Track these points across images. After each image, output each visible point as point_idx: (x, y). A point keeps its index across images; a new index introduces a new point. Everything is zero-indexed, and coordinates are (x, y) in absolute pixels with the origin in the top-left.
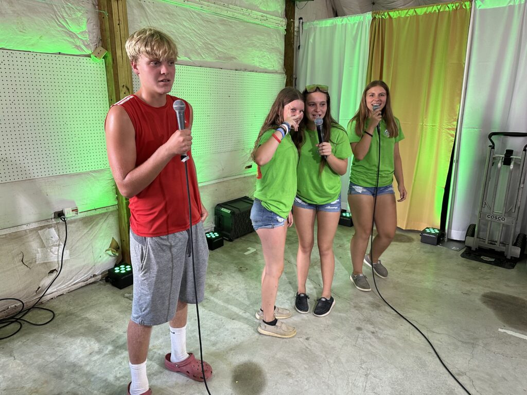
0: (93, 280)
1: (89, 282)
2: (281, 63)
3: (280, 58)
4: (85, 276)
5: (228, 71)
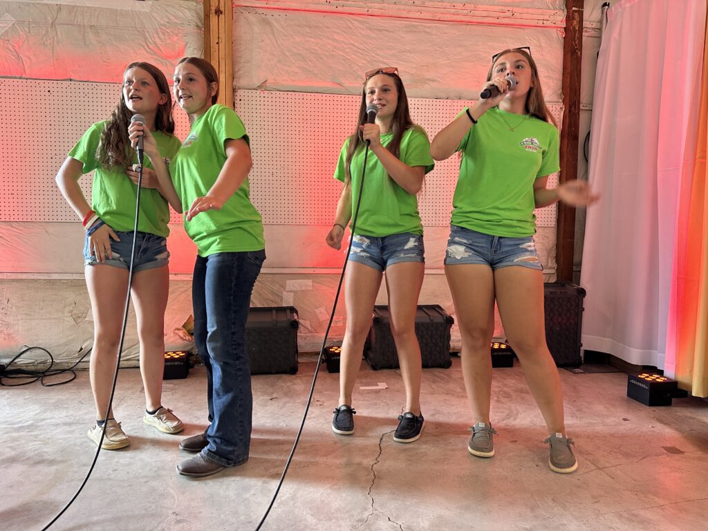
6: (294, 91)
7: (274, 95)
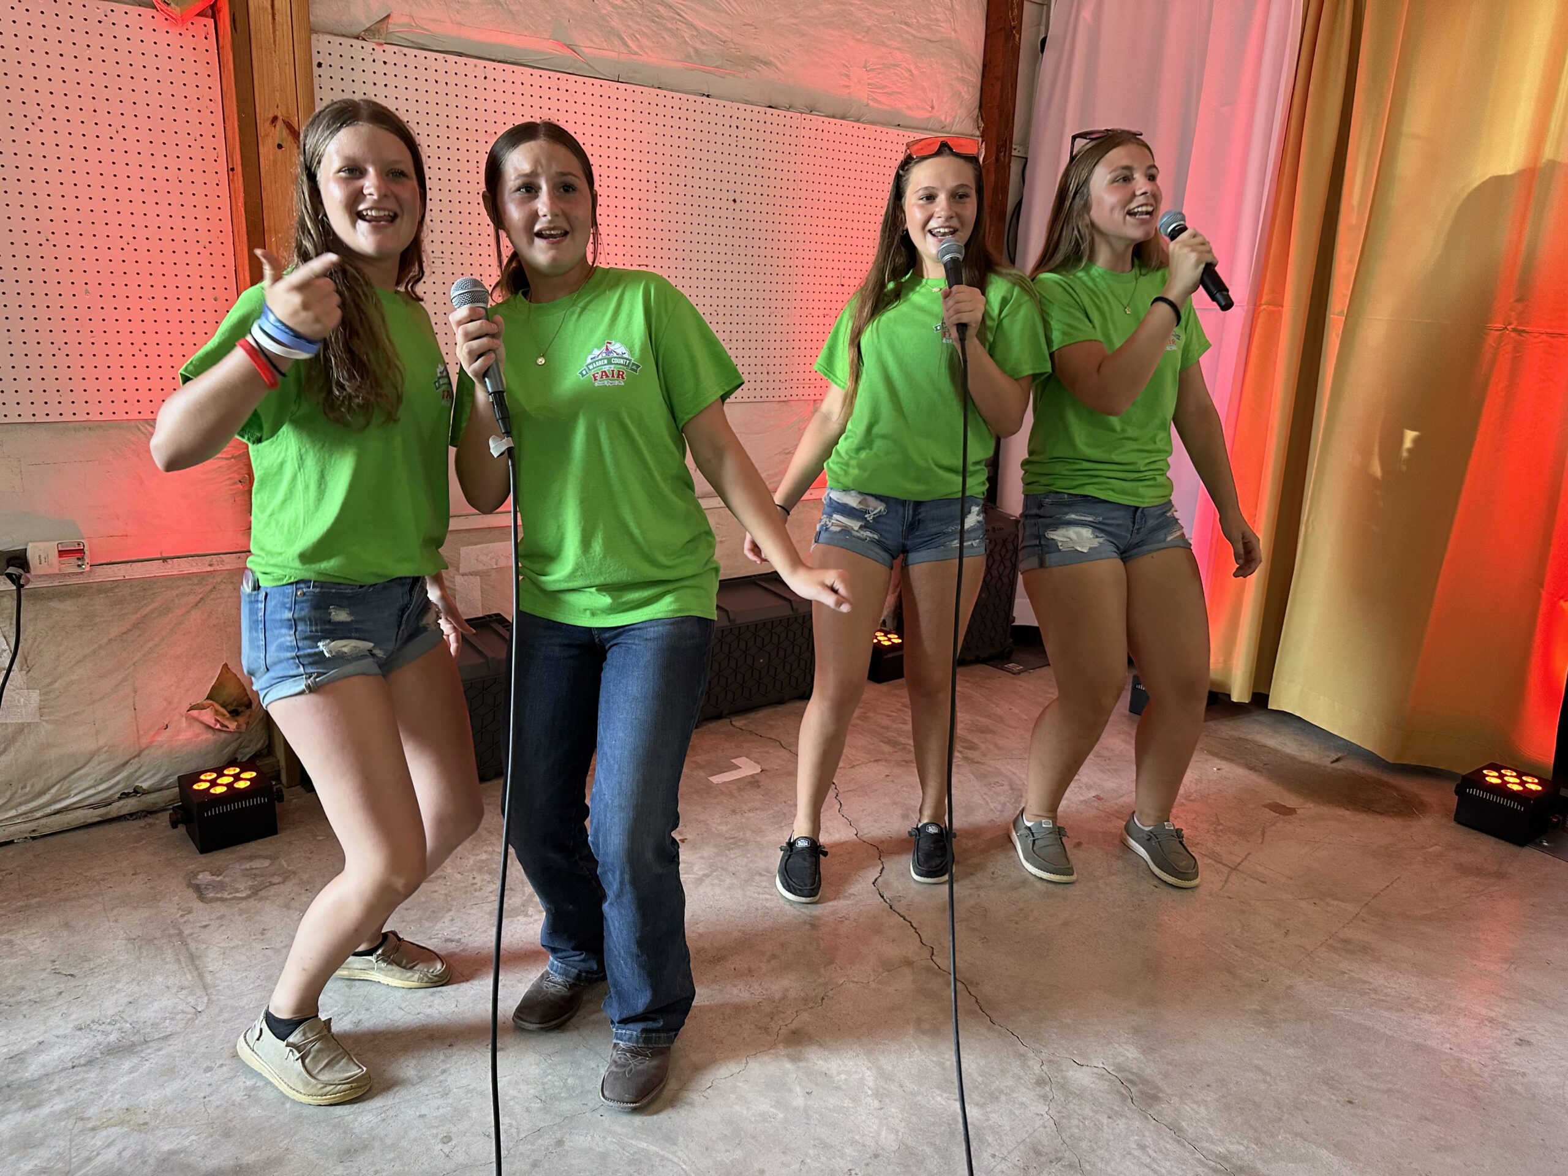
0: (131, 804)
1: (115, 809)
2: (966, 96)
3: (963, 80)
4: (101, 788)
5: (732, 108)
6: (460, 54)
7: (411, 62)
